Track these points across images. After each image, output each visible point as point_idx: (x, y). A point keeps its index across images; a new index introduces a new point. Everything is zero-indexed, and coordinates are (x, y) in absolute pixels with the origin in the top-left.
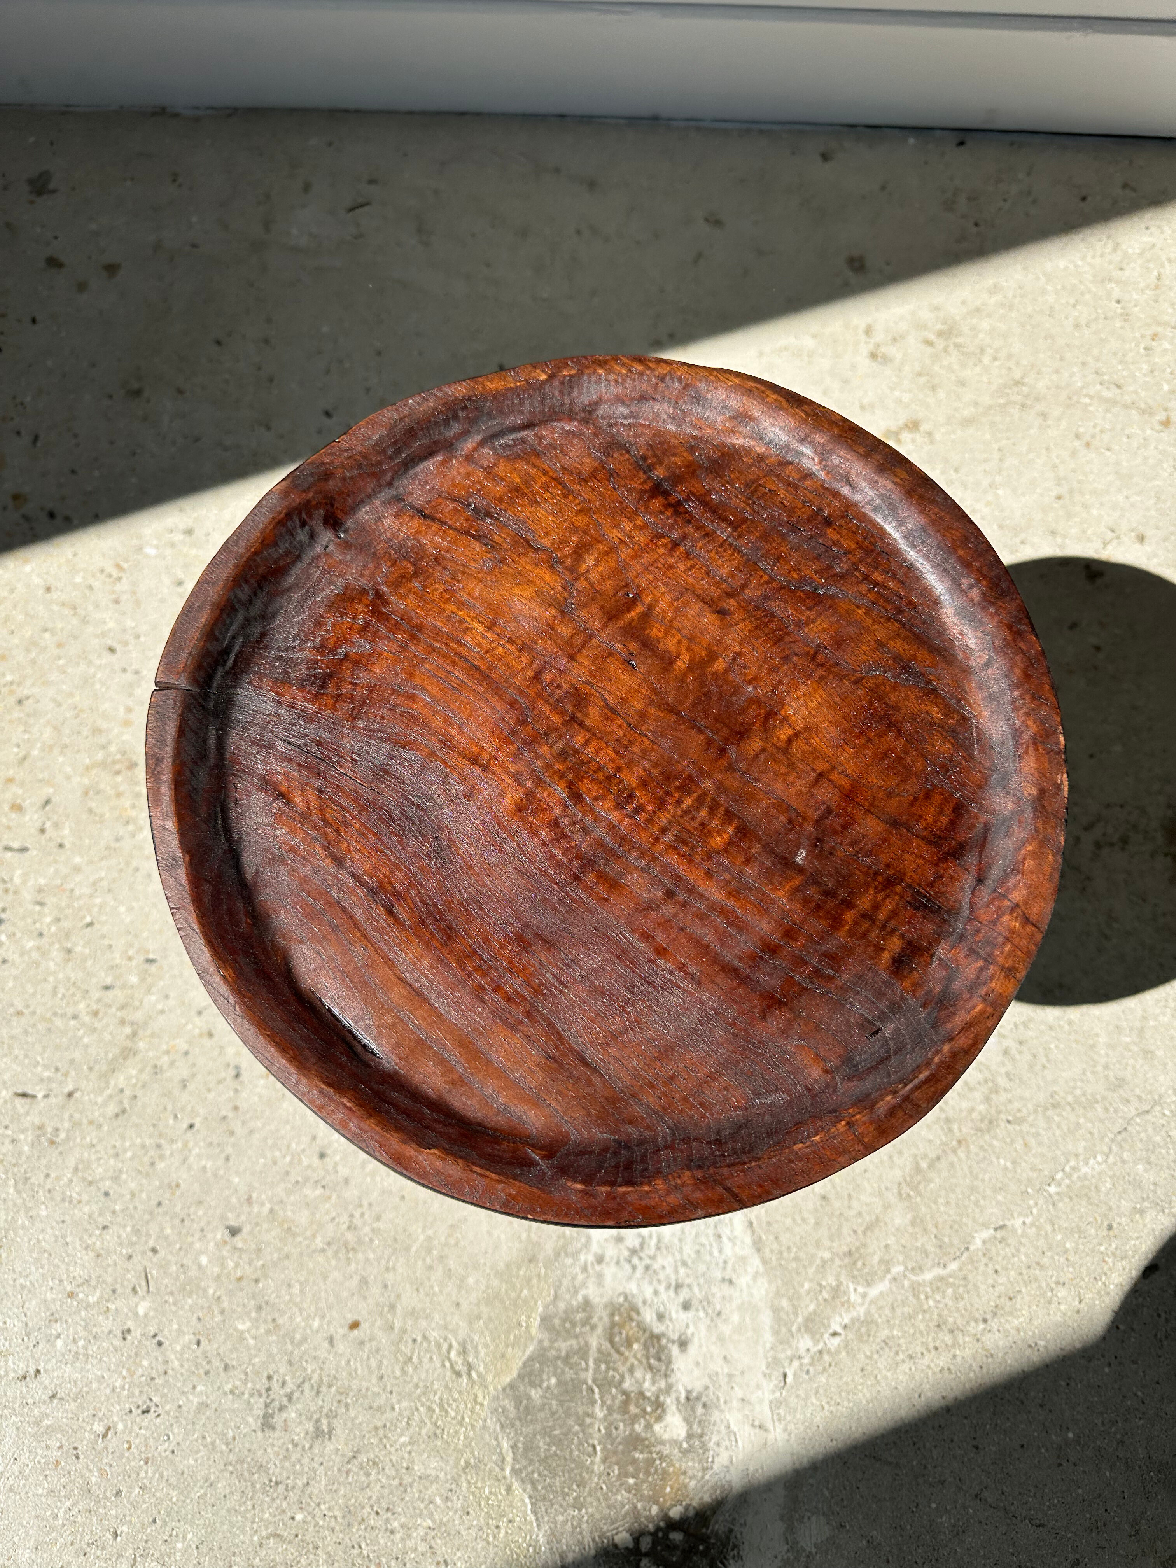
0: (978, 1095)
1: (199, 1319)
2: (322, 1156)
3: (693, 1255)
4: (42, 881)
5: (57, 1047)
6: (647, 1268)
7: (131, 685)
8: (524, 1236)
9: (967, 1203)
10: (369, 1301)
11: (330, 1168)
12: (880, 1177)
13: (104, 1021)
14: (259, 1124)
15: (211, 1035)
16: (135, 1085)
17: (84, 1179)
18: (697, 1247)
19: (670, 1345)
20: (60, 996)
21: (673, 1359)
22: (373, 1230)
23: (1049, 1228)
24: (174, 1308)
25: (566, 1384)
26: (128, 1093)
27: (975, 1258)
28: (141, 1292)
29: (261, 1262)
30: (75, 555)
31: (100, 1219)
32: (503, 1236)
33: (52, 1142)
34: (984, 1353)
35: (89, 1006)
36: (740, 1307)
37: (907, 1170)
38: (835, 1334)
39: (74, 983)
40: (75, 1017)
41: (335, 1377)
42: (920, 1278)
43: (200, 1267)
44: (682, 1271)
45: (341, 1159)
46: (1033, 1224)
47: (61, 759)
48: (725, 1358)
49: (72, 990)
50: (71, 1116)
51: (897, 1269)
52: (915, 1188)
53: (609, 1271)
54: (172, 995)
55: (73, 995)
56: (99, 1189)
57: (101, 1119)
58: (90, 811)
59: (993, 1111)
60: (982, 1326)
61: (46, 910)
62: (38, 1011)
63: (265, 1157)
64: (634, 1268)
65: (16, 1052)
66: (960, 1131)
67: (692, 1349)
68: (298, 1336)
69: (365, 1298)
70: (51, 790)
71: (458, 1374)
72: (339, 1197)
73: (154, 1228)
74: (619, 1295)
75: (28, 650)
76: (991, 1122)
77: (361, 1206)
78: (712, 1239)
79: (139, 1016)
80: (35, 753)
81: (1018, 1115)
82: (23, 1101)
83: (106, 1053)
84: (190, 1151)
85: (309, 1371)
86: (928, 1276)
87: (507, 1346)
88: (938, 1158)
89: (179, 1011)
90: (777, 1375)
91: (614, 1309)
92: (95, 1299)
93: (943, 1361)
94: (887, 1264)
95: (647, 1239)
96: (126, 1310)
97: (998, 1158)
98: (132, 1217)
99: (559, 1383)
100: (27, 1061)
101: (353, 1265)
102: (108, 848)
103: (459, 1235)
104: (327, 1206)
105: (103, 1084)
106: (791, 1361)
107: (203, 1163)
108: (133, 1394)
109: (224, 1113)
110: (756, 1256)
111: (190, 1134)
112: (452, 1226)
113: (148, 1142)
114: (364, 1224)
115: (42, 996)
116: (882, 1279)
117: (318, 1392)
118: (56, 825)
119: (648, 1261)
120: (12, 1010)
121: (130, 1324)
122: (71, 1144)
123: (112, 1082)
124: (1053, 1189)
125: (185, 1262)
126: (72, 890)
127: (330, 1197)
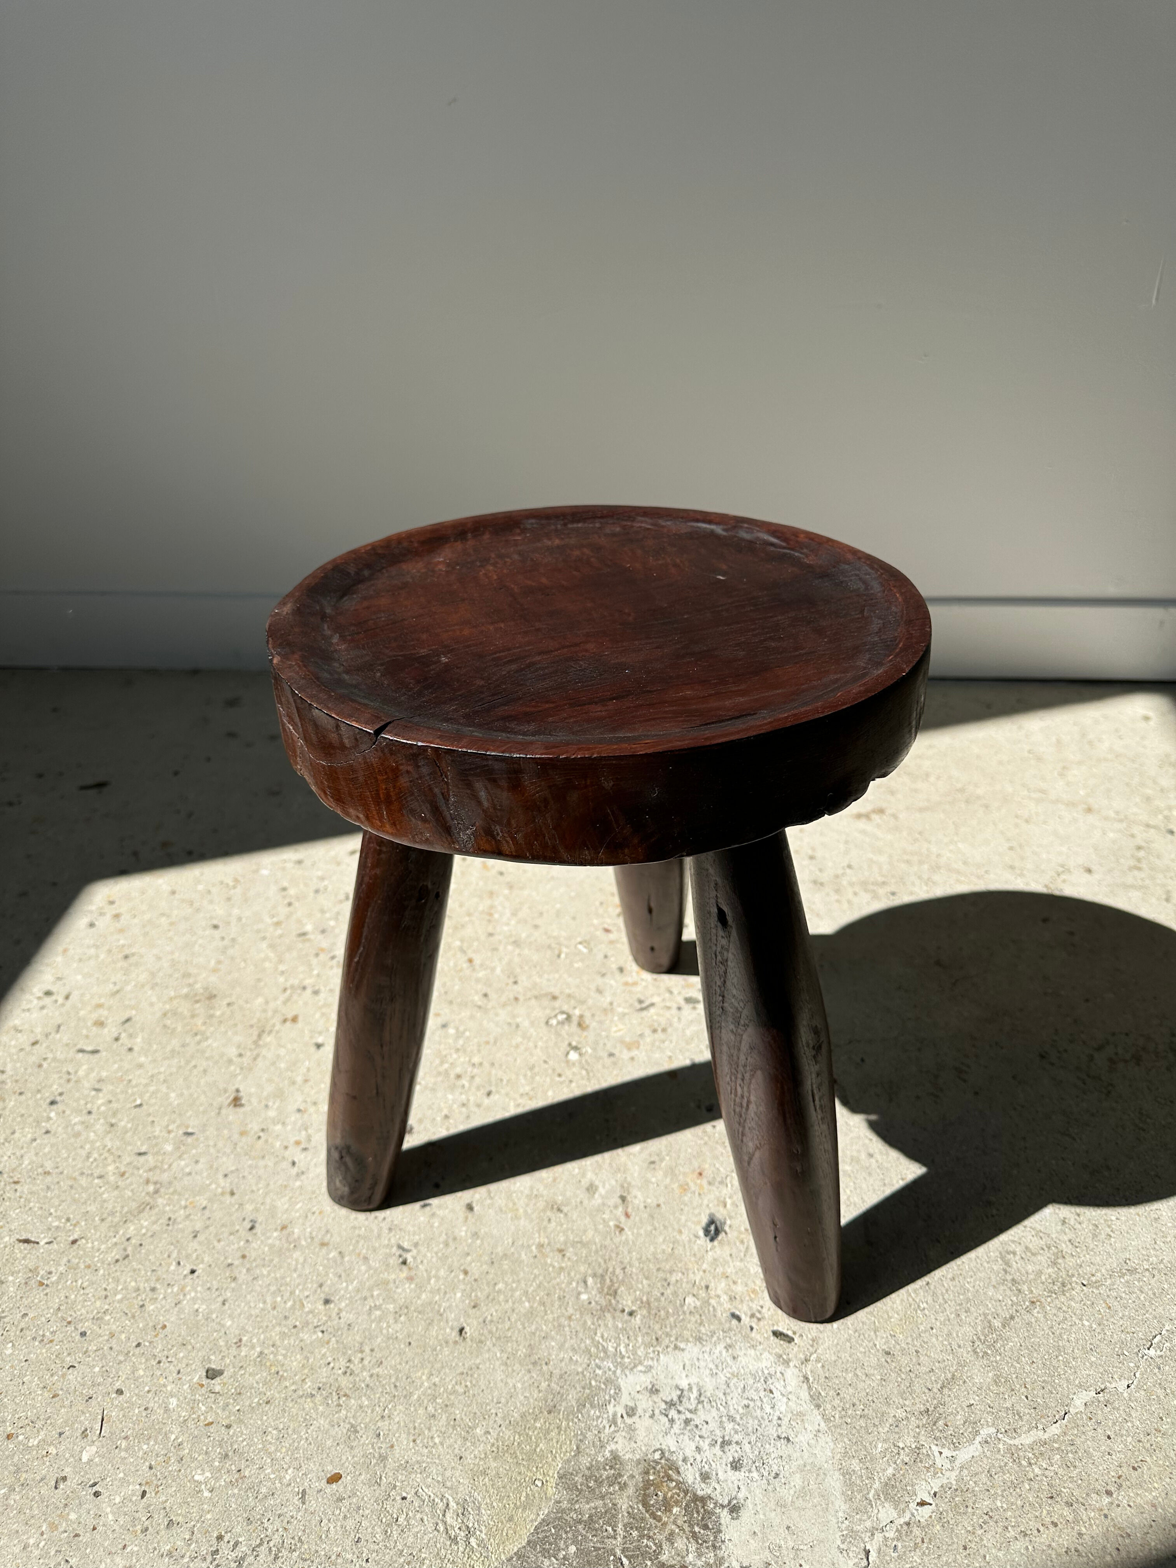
0: (1043, 1259)
1: (151, 1468)
2: (327, 1302)
3: (741, 1411)
4: (104, 1074)
5: (75, 1201)
6: (687, 1422)
7: (226, 948)
8: (544, 1385)
9: (1054, 1362)
10: (356, 1451)
11: (334, 1315)
12: (949, 1334)
13: (128, 1181)
14: (265, 1273)
15: (232, 1194)
16: (144, 1234)
17: (63, 1319)
18: (746, 1402)
19: (718, 1510)
20: (91, 1160)
21: (723, 1528)
22: (371, 1376)
23: (1160, 1392)
24: (123, 1454)
25: (588, 1553)
26: (133, 1241)
27: (1080, 1423)
28: (93, 1436)
29: (237, 1408)
30: (202, 874)
31: (68, 1359)
32: (519, 1385)
33: (41, 1284)
34: (1117, 1532)
35: (117, 1168)
36: (802, 1469)
37: (979, 1328)
38: (922, 1504)
39: (109, 1150)
40: (100, 1177)
41: (300, 1540)
42: (1016, 1442)
43: (167, 1410)
44: (729, 1426)
45: (347, 1305)
46: (1138, 1388)
47: (150, 992)
48: (788, 1528)
49: (106, 1155)
50: (69, 1261)
51: (986, 1431)
52: (992, 1346)
53: (642, 1424)
54: (202, 1160)
55: (106, 1159)
56: (76, 1329)
57: (99, 1265)
58: (165, 1026)
59: (1063, 1274)
60: (1106, 1500)
61: (101, 1095)
62: (65, 1172)
63: (265, 1302)
64: (672, 1421)
65: (32, 1204)
66: (1032, 1292)
67: (746, 1515)
68: (264, 1490)
69: (352, 1448)
70: (134, 1012)
71: (454, 1540)
72: (337, 1342)
73: (126, 1368)
74: (654, 1452)
75: (144, 926)
76: (1063, 1285)
77: (362, 1352)
78: (762, 1394)
79: (165, 1177)
80: (129, 988)
81: (1094, 1279)
82: (23, 1246)
83: (122, 1207)
84: (185, 1295)
85: (269, 1532)
86: (1026, 1439)
87: (516, 1508)
88: (1012, 1318)
89: (205, 1174)
90: (856, 1551)
91: (648, 1466)
92: (36, 1443)
93: (1065, 1539)
94: (974, 1426)
95: (685, 1393)
96: (67, 1455)
97: (1081, 1320)
98: (104, 1357)
99: (580, 1552)
100: (39, 1212)
101: (344, 1412)
102: (173, 1051)
103: (468, 1384)
104: (324, 1350)
105: (112, 1234)
106: (873, 1535)
107: (196, 1306)
108: (47, 1553)
109: (230, 1261)
110: (816, 1412)
111: (188, 1280)
112: (462, 1373)
113: (142, 1286)
114: (363, 1368)
115: (74, 1160)
116: (971, 1441)
117: (276, 1558)
118: (131, 1036)
119: (689, 1415)
120: (40, 1170)
121: (68, 1471)
122: (60, 1287)
123: (121, 1232)
124: (1152, 1352)
125: (151, 1405)
126: (130, 1081)
127: (328, 1343)
